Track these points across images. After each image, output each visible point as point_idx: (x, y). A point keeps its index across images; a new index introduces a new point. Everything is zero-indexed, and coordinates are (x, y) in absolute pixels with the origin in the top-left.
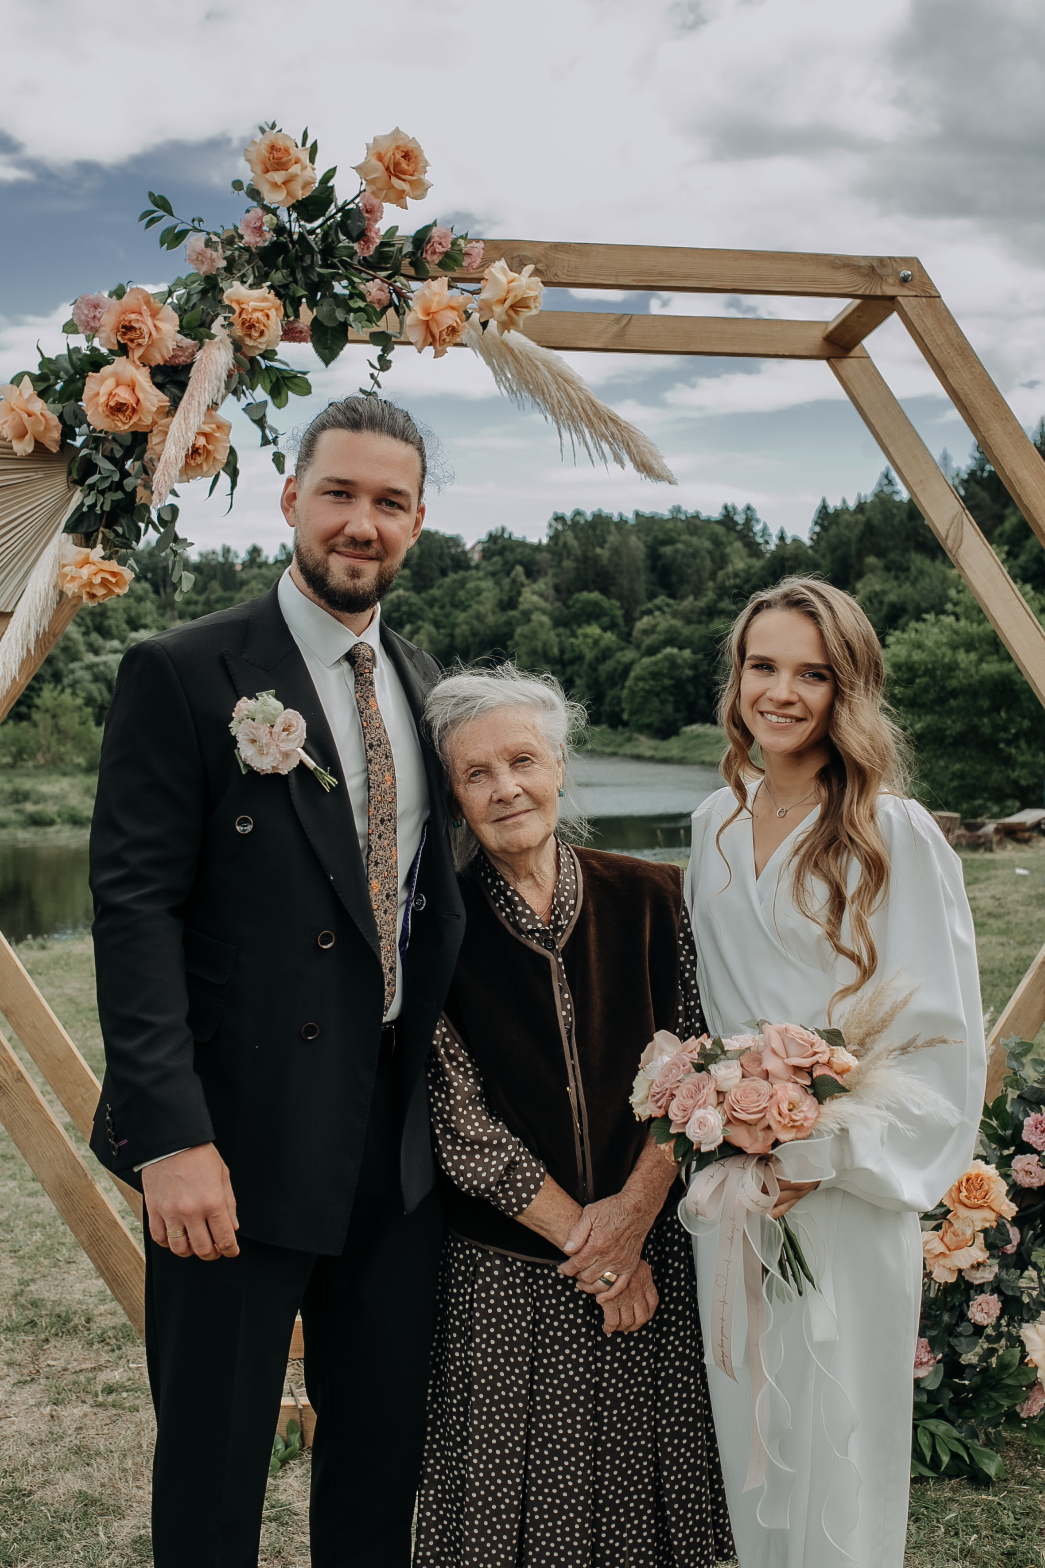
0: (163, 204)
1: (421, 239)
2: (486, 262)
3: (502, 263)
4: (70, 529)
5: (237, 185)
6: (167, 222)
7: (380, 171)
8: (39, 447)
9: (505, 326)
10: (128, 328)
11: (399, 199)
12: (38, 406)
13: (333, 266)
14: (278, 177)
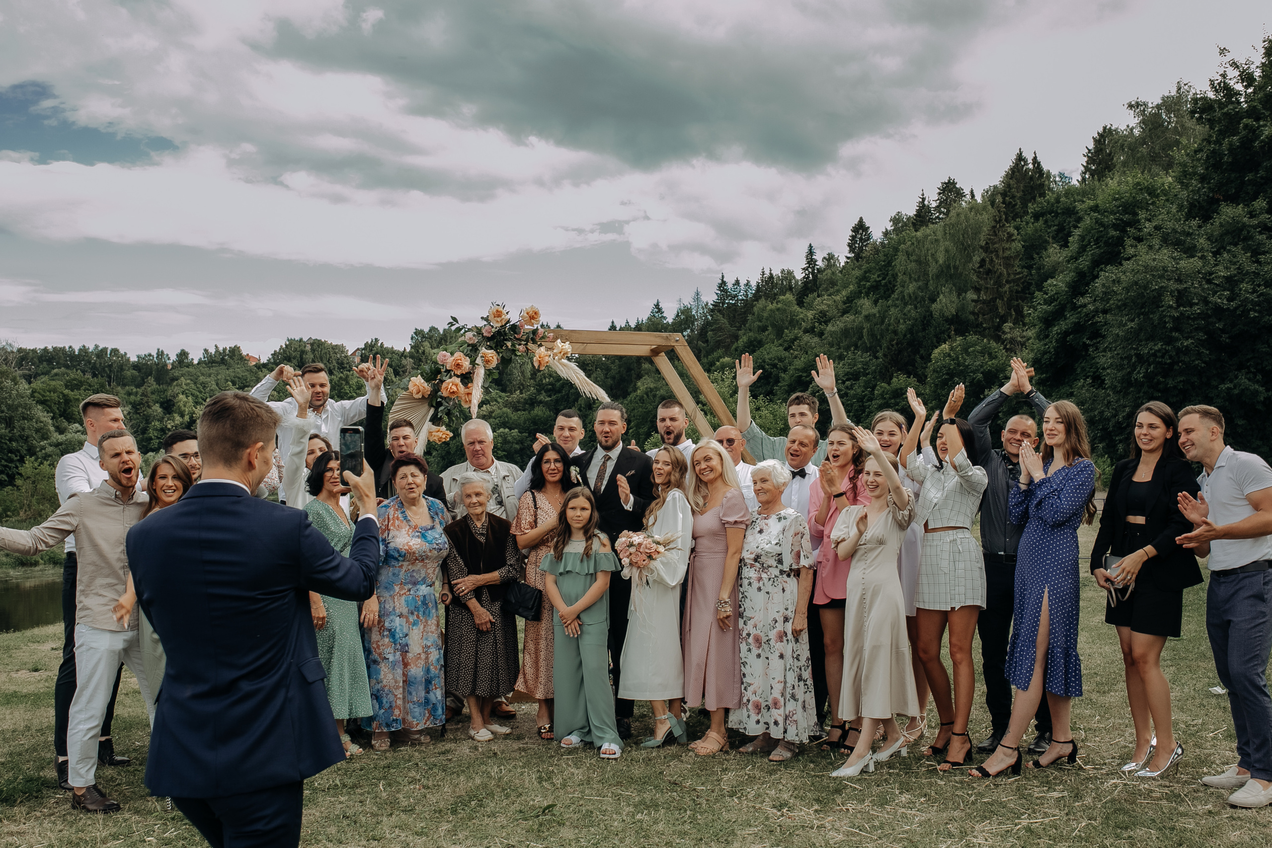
0: (455, 319)
1: (535, 332)
2: (556, 339)
3: (559, 341)
4: (430, 421)
5: (482, 318)
6: (457, 326)
7: (528, 318)
8: (423, 396)
9: (560, 359)
10: (458, 364)
11: (532, 325)
12: (426, 384)
13: (506, 340)
14: (499, 319)
